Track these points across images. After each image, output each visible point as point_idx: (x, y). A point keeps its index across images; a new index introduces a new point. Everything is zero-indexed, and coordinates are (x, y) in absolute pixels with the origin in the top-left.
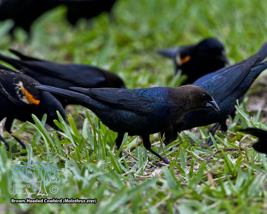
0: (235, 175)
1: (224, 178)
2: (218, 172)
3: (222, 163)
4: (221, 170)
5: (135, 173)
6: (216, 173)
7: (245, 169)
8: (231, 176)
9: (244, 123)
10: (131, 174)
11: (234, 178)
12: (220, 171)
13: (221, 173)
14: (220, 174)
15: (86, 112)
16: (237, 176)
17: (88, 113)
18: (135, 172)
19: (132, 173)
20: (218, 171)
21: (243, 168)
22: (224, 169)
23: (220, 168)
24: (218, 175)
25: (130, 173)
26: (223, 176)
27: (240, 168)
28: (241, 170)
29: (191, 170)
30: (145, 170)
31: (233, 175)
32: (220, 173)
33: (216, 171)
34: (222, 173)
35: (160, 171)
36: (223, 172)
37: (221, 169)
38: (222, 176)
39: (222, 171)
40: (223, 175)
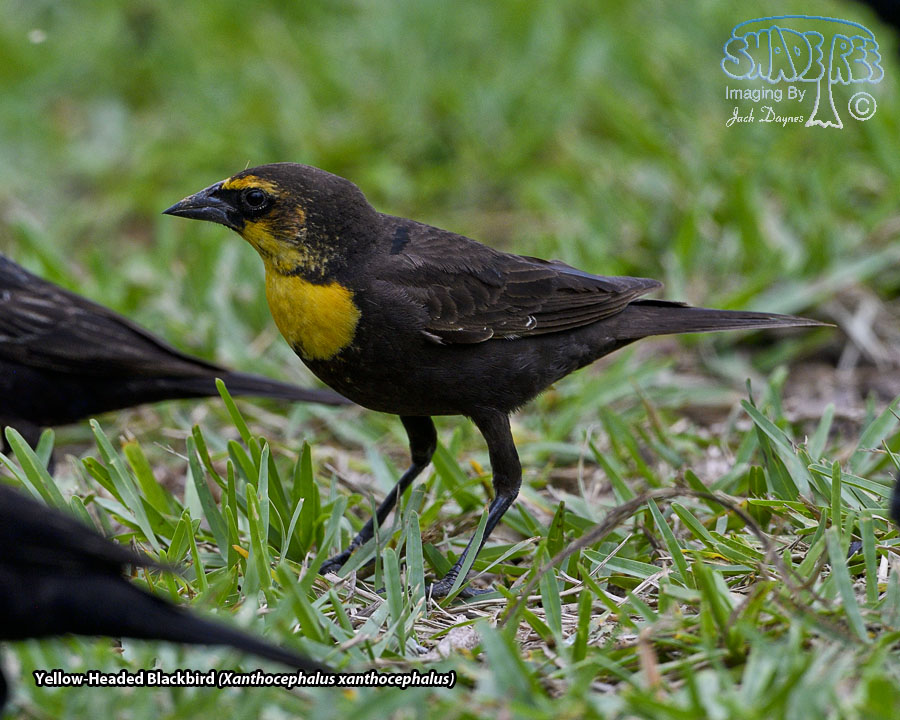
0: (742, 650)
1: (702, 661)
2: (681, 640)
3: (693, 607)
4: (691, 632)
5: (374, 644)
6: (671, 641)
7: (779, 628)
8: (726, 652)
9: (775, 461)
10: (362, 649)
11: (735, 662)
12: (690, 636)
13: (691, 641)
14: (688, 644)
15: (193, 432)
16: (747, 652)
17: (200, 435)
18: (377, 640)
19: (364, 645)
20: (681, 634)
21: (769, 626)
22: (698, 630)
23: (687, 624)
24: (680, 649)
25: (356, 644)
26: (698, 652)
27: (761, 624)
28: (763, 629)
29: (581, 633)
30: (412, 632)
31: (733, 648)
32: (686, 640)
33: (673, 633)
34: (696, 643)
35: (470, 638)
36: (696, 638)
37: (690, 628)
38: (693, 653)
39: (697, 635)
40: (697, 648)
